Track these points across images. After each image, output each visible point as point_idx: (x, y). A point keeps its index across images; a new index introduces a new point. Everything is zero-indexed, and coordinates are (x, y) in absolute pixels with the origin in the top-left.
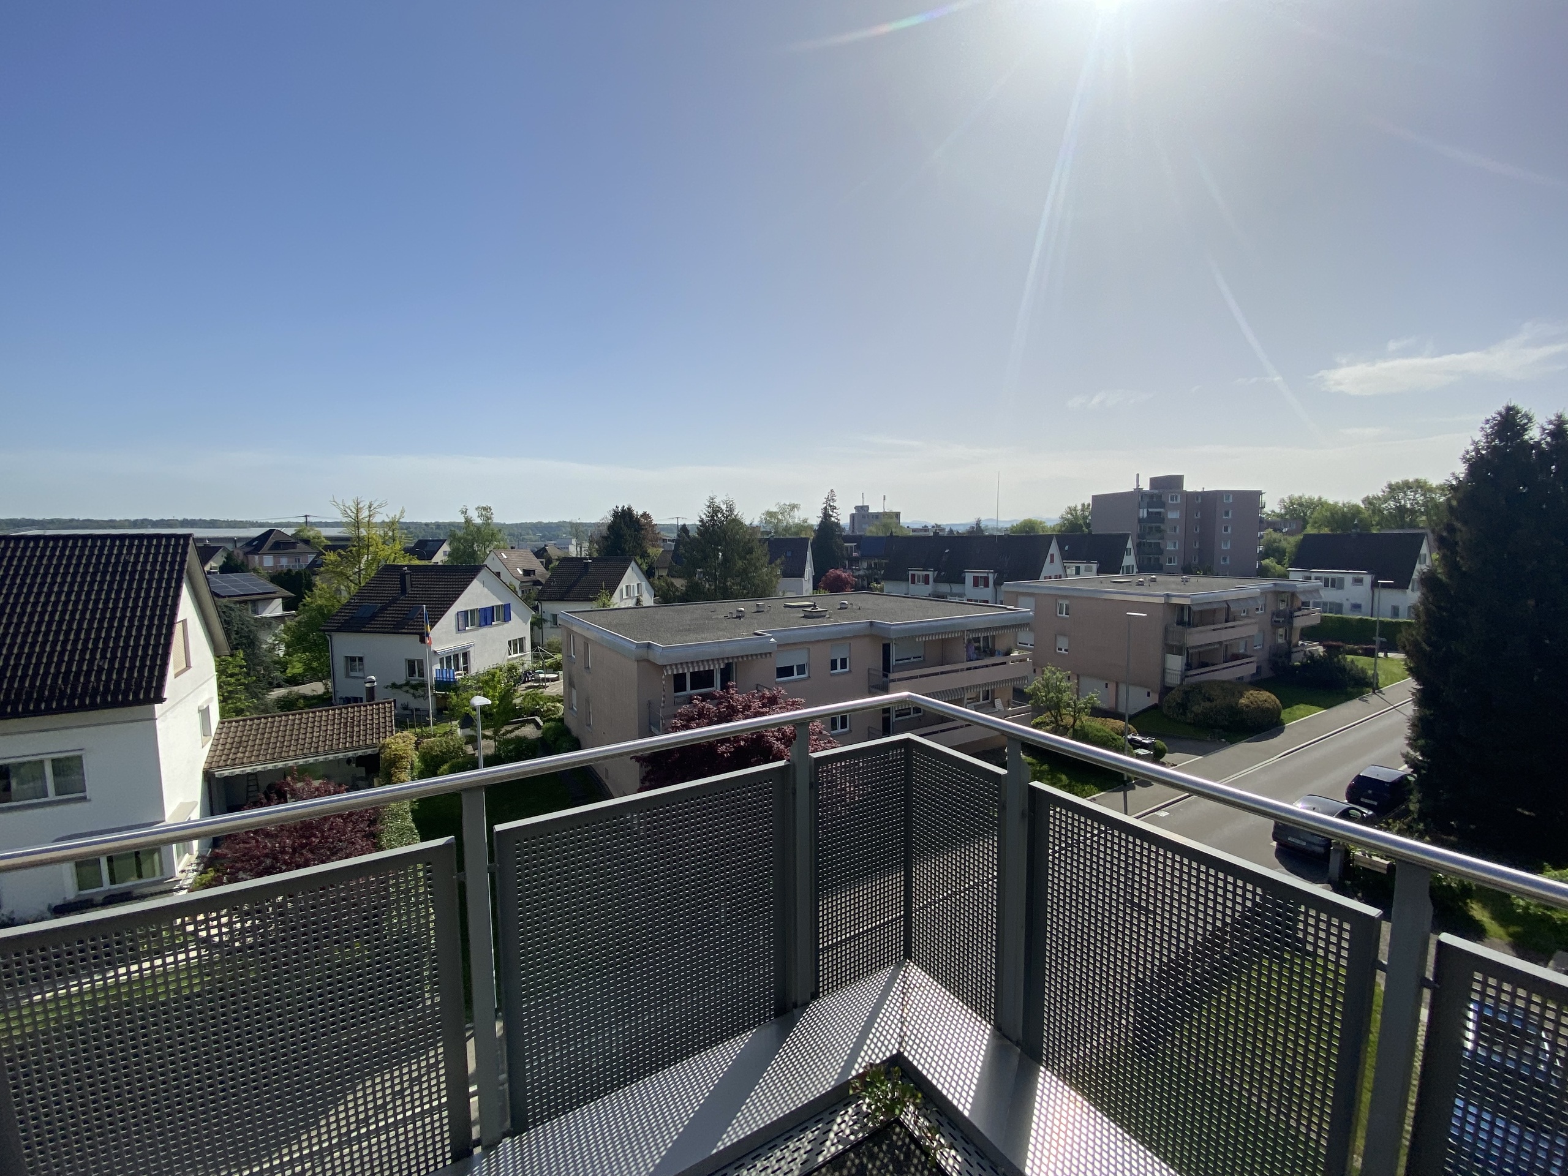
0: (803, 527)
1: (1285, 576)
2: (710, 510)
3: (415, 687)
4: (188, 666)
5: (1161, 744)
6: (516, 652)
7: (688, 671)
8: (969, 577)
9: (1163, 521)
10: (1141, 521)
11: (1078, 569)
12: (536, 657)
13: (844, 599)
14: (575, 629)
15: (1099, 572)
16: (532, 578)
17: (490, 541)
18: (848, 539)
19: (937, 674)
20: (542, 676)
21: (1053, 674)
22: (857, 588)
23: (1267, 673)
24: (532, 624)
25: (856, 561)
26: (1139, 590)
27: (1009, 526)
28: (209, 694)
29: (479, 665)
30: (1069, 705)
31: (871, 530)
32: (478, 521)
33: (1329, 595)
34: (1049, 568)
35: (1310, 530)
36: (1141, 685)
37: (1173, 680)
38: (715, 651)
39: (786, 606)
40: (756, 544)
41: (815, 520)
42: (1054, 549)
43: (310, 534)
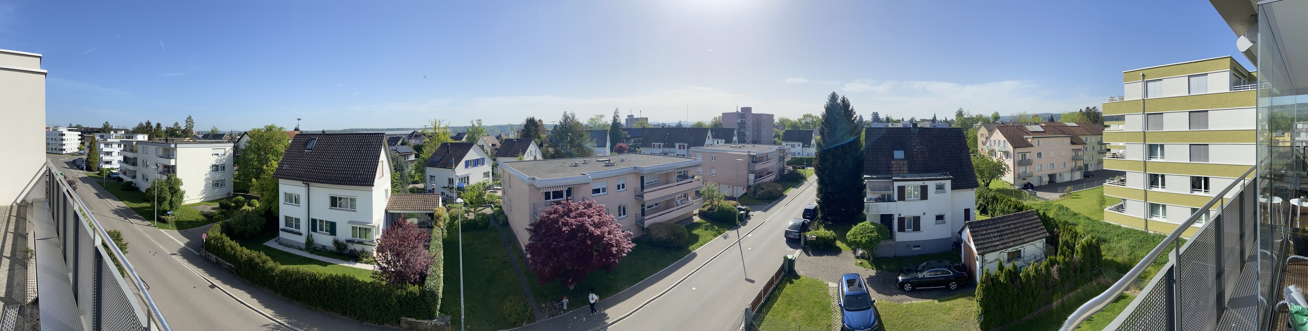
0: (605, 125)
1: (780, 144)
2: (564, 118)
3: (451, 188)
4: (383, 176)
5: (748, 208)
6: (486, 177)
7: (551, 191)
8: (677, 145)
9: (745, 124)
10: (738, 123)
11: (718, 141)
12: (494, 180)
13: (623, 156)
14: (506, 170)
15: (725, 143)
16: (495, 147)
17: (481, 133)
18: (625, 130)
19: (664, 188)
20: (496, 187)
21: (711, 185)
22: (630, 151)
23: (778, 178)
24: (492, 166)
25: (629, 139)
26: (739, 150)
27: (692, 124)
28: (388, 185)
29: (473, 182)
30: (716, 197)
31: (635, 126)
32: (477, 125)
33: (793, 150)
34: (709, 141)
35: (786, 129)
36: (741, 186)
37: (751, 183)
38: (563, 182)
39: (597, 161)
40: (584, 133)
41: (610, 122)
42: (709, 134)
43: (425, 132)
